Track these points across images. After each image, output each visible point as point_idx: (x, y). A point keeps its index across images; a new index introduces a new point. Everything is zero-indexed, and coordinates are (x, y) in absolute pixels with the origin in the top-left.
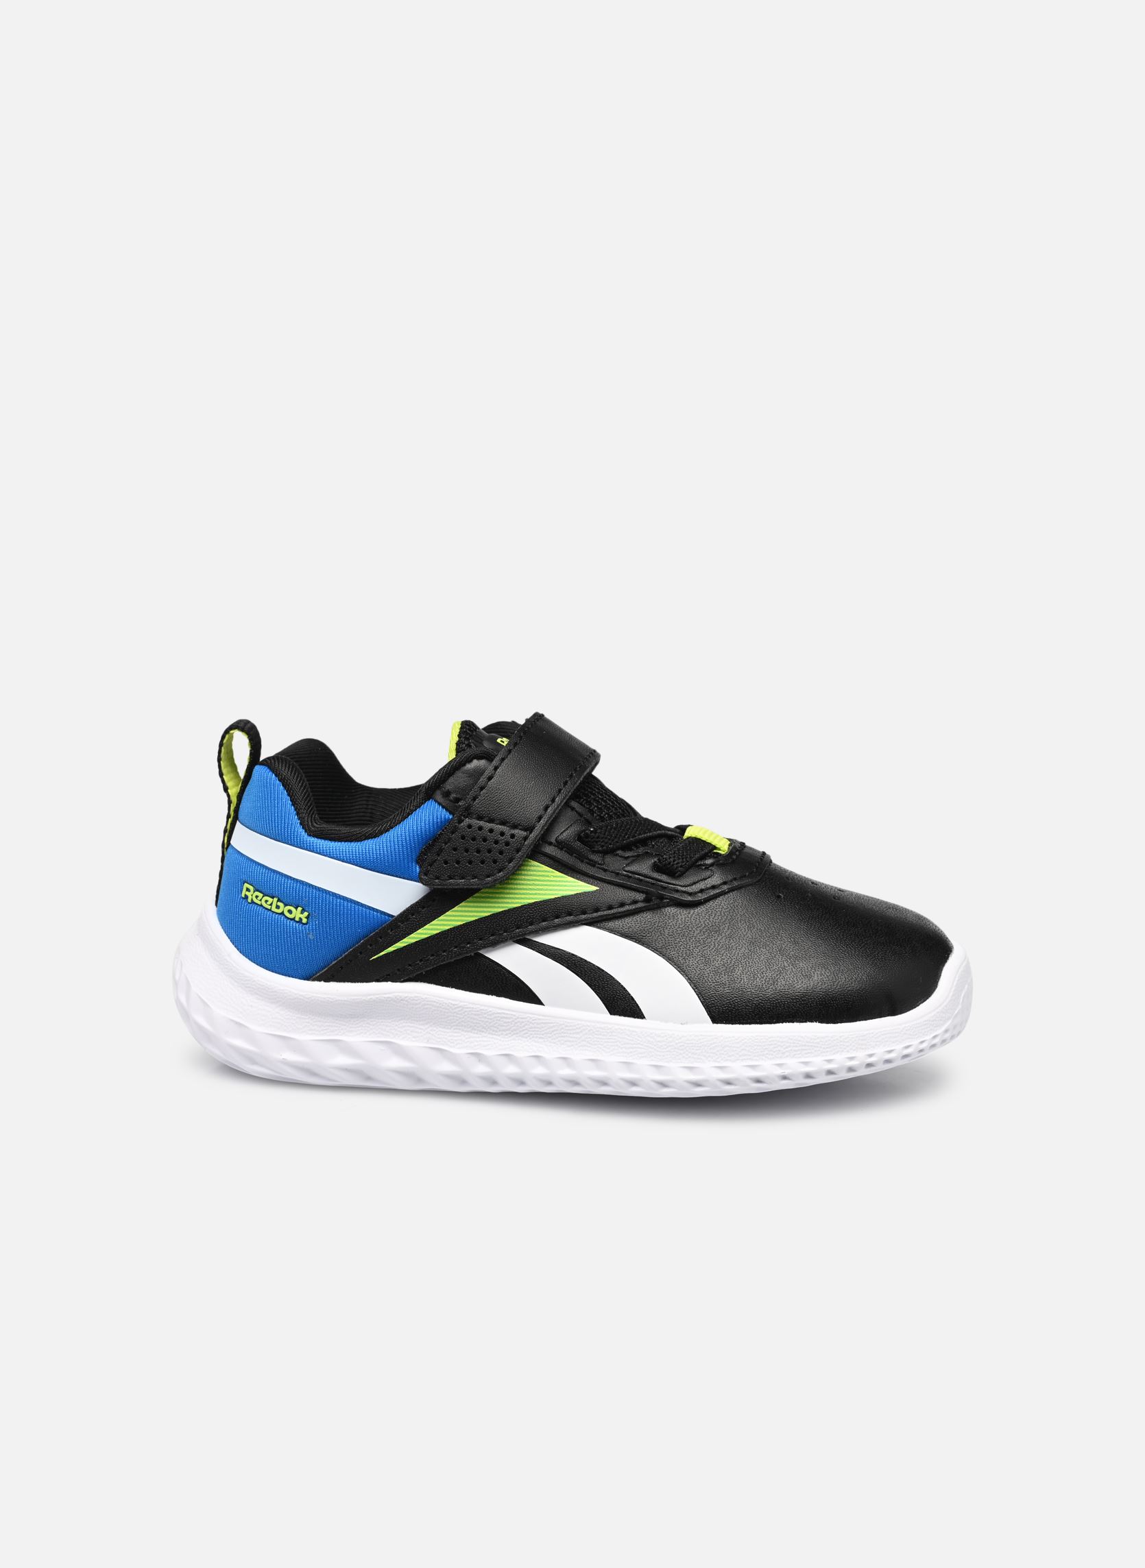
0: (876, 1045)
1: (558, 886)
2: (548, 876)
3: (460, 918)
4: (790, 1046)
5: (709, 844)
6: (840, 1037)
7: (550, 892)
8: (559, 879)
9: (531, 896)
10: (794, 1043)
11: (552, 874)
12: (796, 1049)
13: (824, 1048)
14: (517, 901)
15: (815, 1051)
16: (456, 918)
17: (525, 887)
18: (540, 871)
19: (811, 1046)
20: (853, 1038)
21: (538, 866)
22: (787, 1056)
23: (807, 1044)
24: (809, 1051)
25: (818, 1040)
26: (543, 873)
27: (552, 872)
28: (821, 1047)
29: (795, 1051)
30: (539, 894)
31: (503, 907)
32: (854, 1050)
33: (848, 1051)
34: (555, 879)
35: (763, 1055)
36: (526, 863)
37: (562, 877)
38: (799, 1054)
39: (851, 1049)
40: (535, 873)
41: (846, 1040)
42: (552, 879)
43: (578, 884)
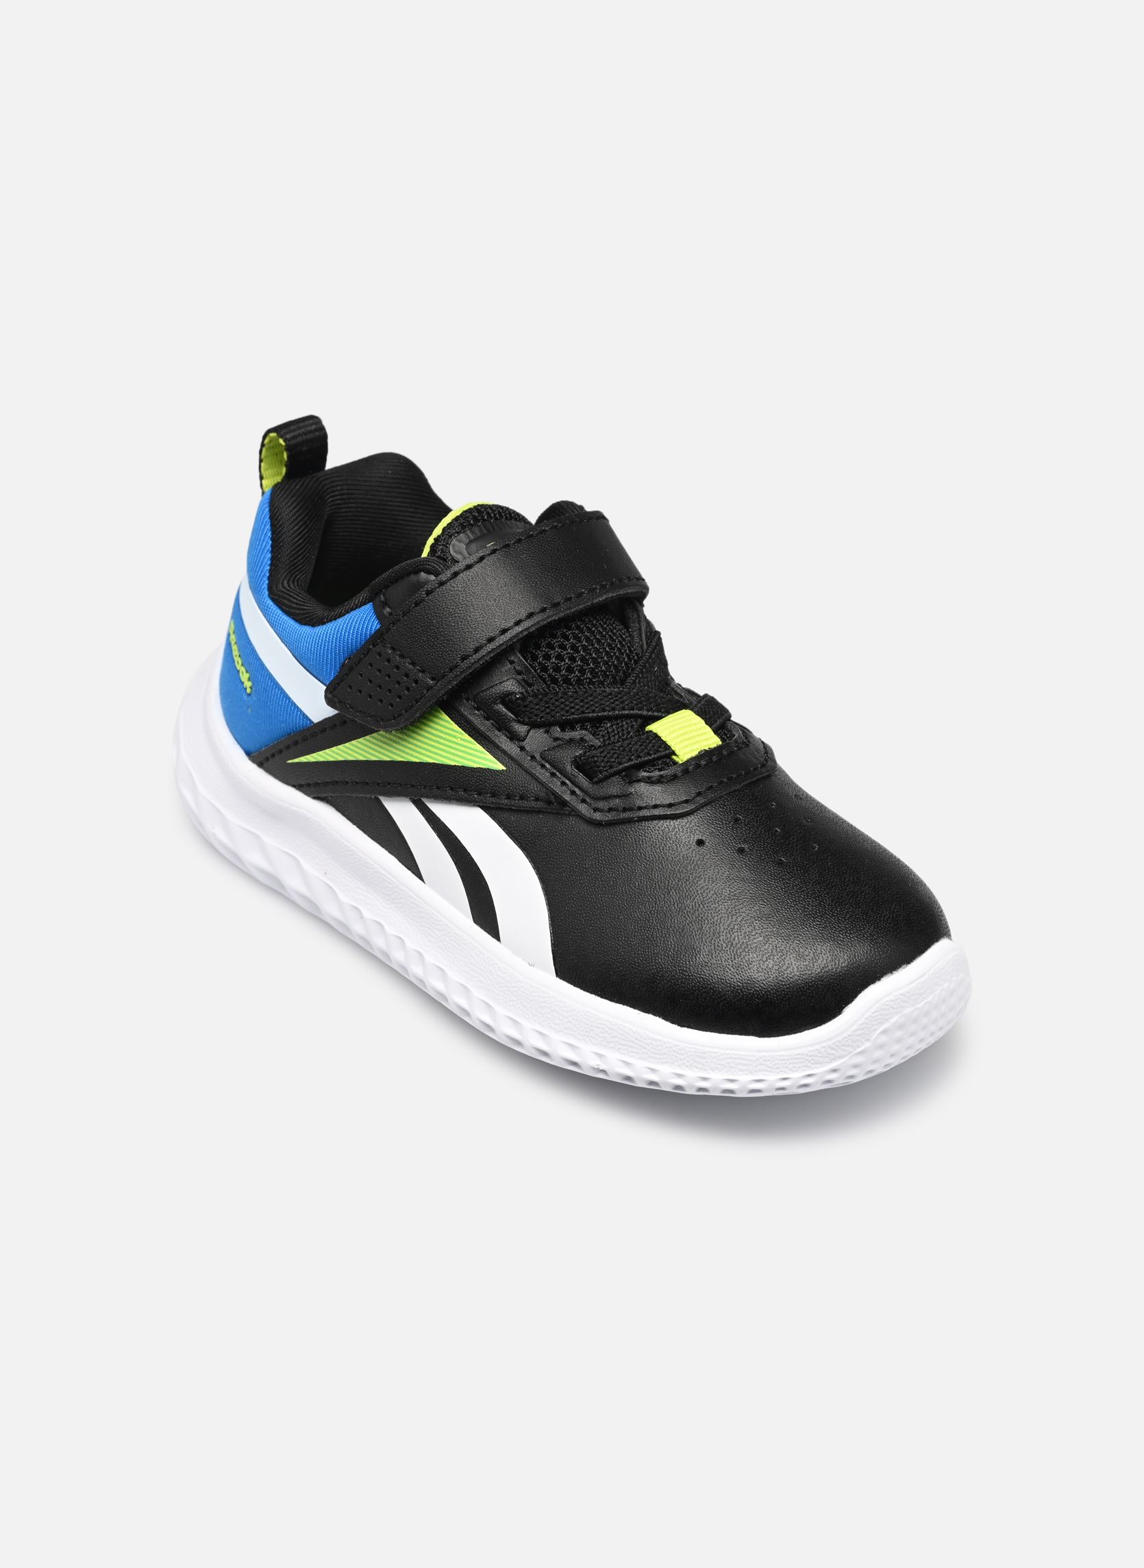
0: (717, 1068)
1: (462, 751)
2: (455, 737)
3: (363, 753)
4: (616, 1037)
5: (667, 747)
6: (675, 1046)
7: (452, 757)
8: (465, 744)
9: (431, 755)
10: (623, 1035)
11: (460, 736)
12: (623, 1043)
13: (653, 1053)
14: (416, 754)
15: (643, 1053)
16: (360, 752)
17: (428, 741)
18: (448, 728)
19: (640, 1045)
20: (689, 1051)
21: (449, 723)
22: (611, 1048)
23: (636, 1041)
24: (636, 1051)
25: (648, 1041)
26: (450, 732)
27: (461, 734)
28: (650, 1051)
29: (621, 1044)
30: (441, 755)
31: (402, 757)
32: (687, 1066)
33: (679, 1066)
34: (462, 742)
35: (588, 1036)
36: (437, 714)
37: (470, 742)
38: (624, 1050)
39: (684, 1064)
40: (442, 728)
41: (680, 1052)
42: (459, 741)
43: (485, 756)
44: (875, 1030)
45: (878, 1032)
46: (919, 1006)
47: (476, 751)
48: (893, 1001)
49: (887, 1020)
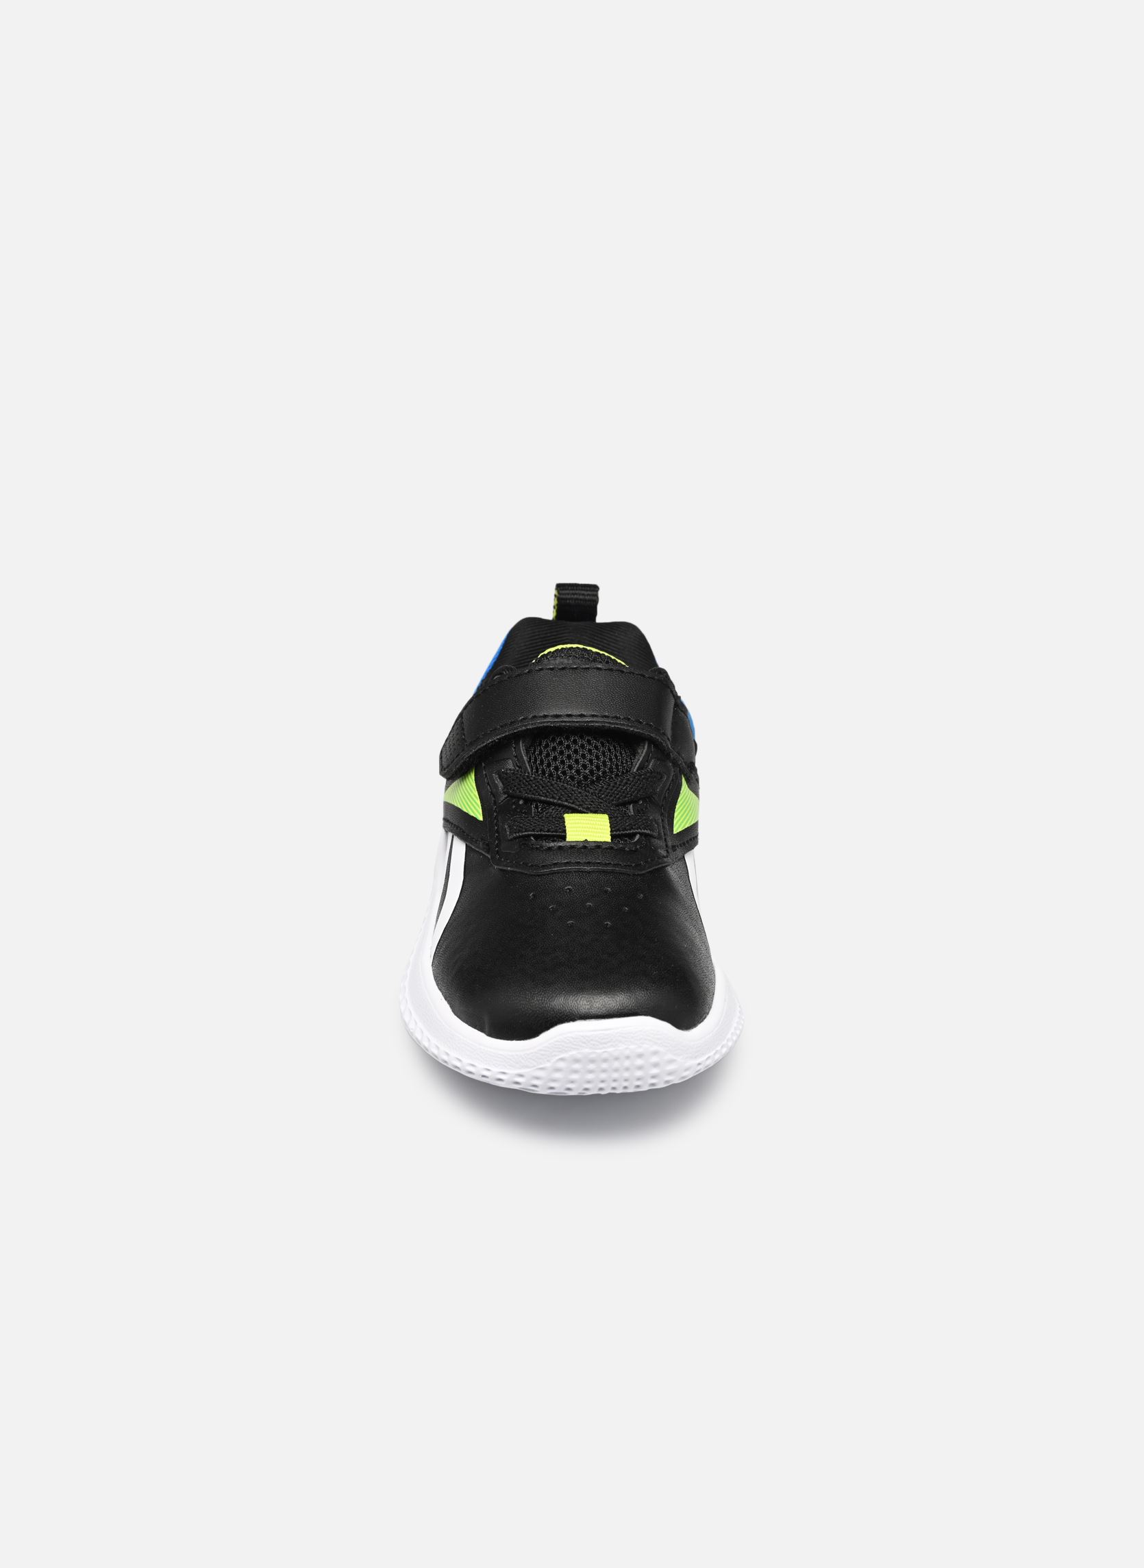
11: (472, 789)
21: (473, 782)
27: (475, 790)
36: (472, 774)
43: (477, 808)
44: (555, 1056)
45: (557, 1058)
46: (598, 1051)
47: (476, 803)
48: (573, 1038)
49: (566, 1051)
